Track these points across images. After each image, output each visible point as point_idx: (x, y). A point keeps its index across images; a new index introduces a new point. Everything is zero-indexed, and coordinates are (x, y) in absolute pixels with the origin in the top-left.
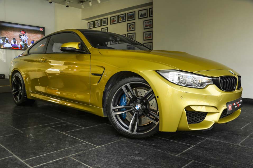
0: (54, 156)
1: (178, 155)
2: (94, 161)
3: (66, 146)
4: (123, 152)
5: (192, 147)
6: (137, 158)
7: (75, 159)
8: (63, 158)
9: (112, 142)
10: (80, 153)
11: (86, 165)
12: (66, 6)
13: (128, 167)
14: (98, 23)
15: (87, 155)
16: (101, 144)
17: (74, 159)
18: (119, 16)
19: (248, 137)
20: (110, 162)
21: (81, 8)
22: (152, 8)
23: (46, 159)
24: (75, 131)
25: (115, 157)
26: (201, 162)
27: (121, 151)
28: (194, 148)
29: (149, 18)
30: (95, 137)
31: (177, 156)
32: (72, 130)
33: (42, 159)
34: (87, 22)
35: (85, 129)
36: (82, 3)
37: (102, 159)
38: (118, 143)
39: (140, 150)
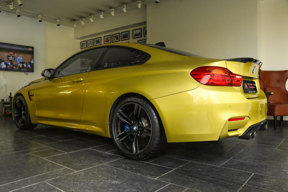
0: (29, 181)
1: (156, 178)
2: (70, 186)
3: (44, 171)
4: (101, 176)
5: (173, 170)
6: (114, 182)
7: (51, 184)
8: (37, 183)
9: (93, 166)
10: (57, 177)
11: (60, 190)
12: (57, 25)
13: (103, 191)
14: (92, 42)
15: (64, 180)
16: (81, 168)
17: (49, 184)
18: (113, 35)
19: (232, 158)
20: (85, 186)
21: (73, 27)
22: (146, 28)
23: (19, 185)
24: (56, 156)
25: (92, 181)
26: (179, 185)
27: (99, 175)
28: (174, 171)
29: (143, 38)
30: (76, 162)
31: (155, 180)
32: (54, 155)
33: (15, 185)
34: (80, 41)
35: (67, 154)
36: (74, 22)
37: (78, 184)
38: (98, 167)
39: (119, 174)
